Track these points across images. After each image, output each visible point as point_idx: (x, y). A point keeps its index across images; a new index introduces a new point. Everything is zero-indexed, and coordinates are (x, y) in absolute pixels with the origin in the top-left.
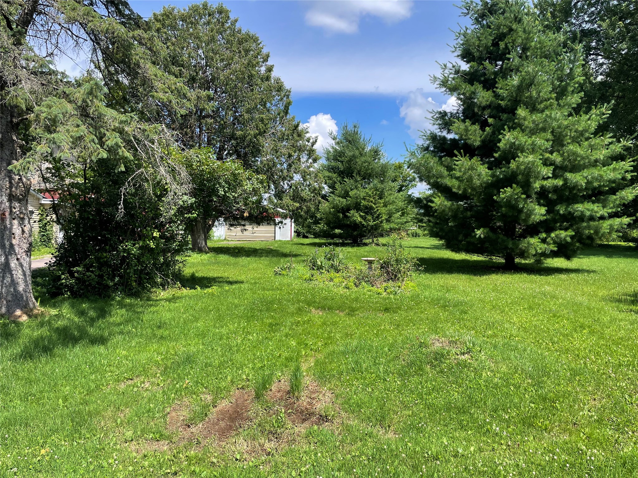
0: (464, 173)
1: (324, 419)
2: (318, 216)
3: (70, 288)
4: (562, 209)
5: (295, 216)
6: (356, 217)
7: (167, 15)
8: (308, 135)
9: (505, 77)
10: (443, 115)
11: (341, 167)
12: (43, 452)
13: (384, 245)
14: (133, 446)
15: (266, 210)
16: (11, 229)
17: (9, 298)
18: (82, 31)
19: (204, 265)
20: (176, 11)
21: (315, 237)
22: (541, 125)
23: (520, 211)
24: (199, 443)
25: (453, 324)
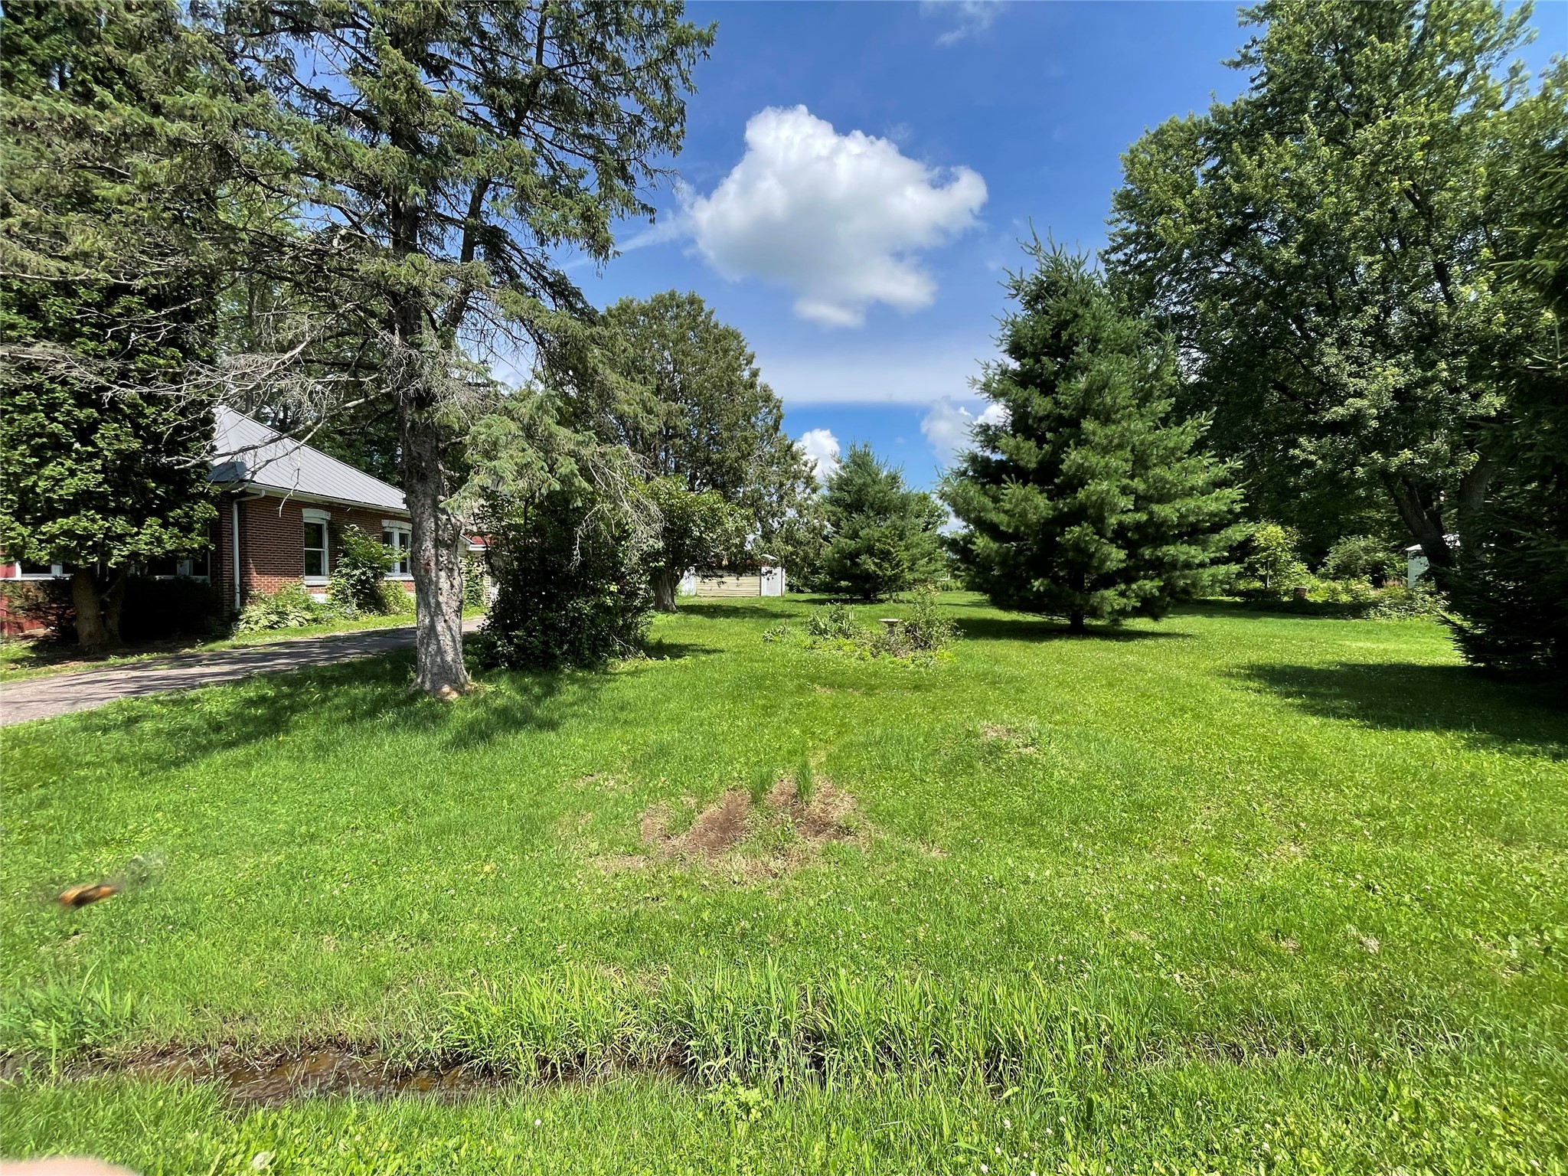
0: (1016, 506)
1: (844, 831)
2: (818, 563)
3: (508, 658)
4: (1147, 553)
5: (789, 565)
6: (869, 564)
7: (624, 308)
8: (804, 458)
9: (1068, 379)
10: (985, 429)
11: (848, 499)
12: (487, 868)
13: (909, 602)
14: (599, 862)
15: (751, 557)
16: (437, 582)
17: (435, 670)
18: (524, 330)
19: (672, 628)
20: (635, 304)
21: (814, 592)
22: (1116, 441)
23: (1091, 556)
24: (683, 859)
25: (1007, 706)
